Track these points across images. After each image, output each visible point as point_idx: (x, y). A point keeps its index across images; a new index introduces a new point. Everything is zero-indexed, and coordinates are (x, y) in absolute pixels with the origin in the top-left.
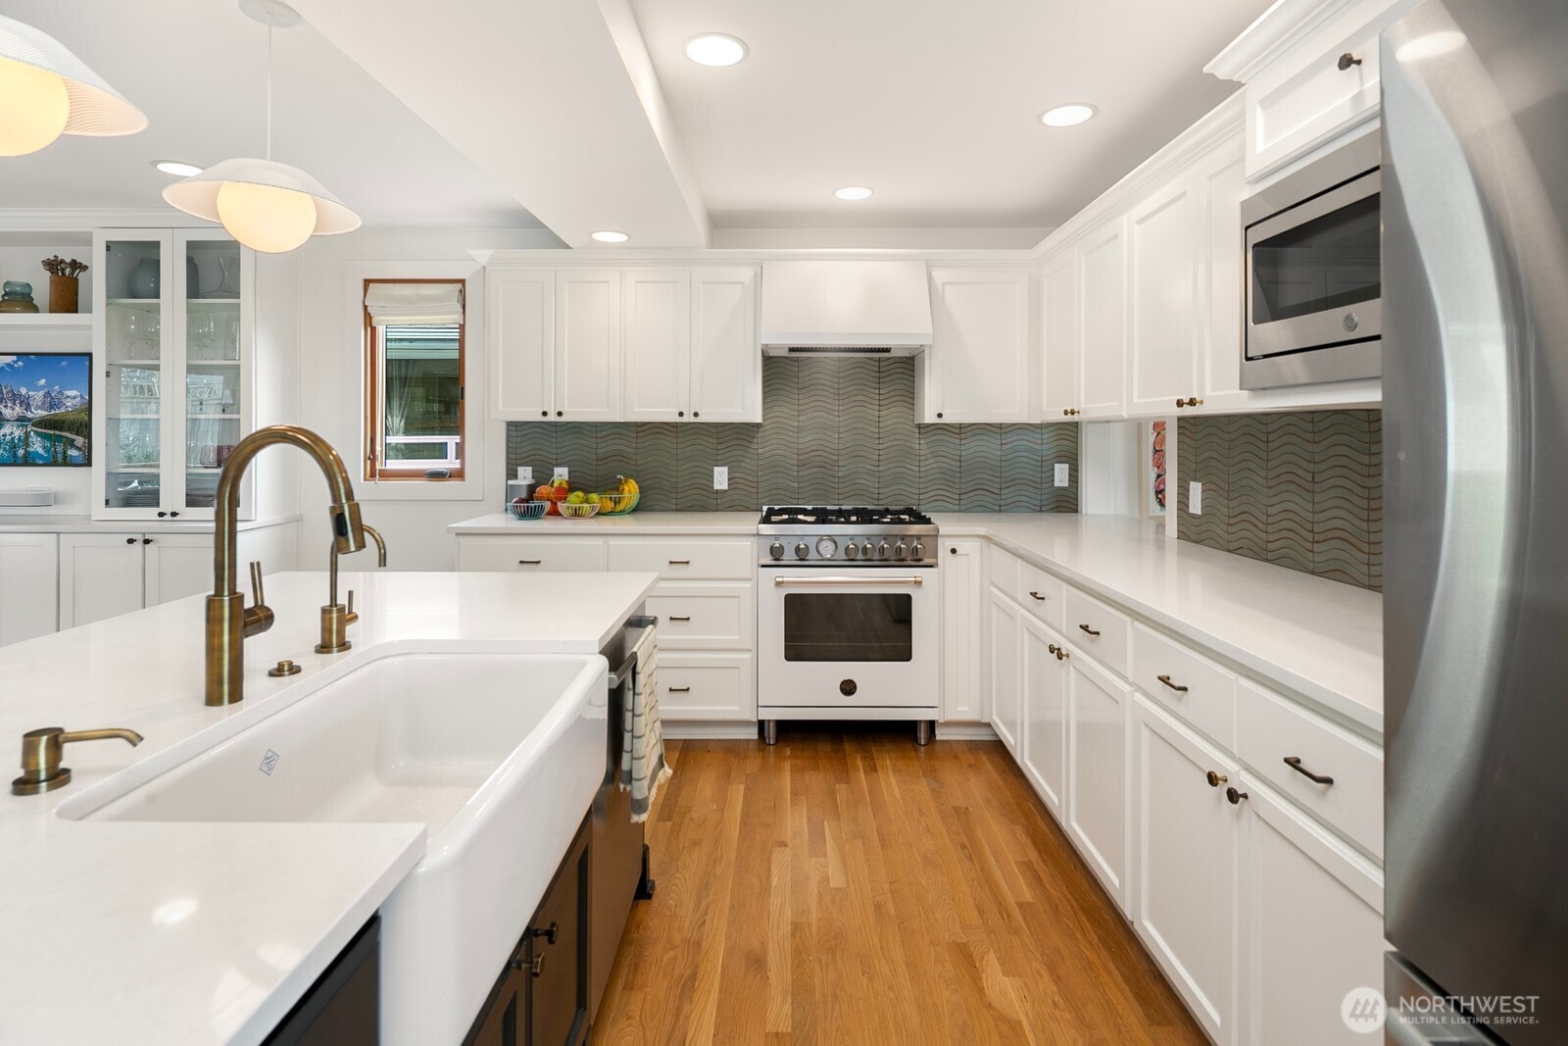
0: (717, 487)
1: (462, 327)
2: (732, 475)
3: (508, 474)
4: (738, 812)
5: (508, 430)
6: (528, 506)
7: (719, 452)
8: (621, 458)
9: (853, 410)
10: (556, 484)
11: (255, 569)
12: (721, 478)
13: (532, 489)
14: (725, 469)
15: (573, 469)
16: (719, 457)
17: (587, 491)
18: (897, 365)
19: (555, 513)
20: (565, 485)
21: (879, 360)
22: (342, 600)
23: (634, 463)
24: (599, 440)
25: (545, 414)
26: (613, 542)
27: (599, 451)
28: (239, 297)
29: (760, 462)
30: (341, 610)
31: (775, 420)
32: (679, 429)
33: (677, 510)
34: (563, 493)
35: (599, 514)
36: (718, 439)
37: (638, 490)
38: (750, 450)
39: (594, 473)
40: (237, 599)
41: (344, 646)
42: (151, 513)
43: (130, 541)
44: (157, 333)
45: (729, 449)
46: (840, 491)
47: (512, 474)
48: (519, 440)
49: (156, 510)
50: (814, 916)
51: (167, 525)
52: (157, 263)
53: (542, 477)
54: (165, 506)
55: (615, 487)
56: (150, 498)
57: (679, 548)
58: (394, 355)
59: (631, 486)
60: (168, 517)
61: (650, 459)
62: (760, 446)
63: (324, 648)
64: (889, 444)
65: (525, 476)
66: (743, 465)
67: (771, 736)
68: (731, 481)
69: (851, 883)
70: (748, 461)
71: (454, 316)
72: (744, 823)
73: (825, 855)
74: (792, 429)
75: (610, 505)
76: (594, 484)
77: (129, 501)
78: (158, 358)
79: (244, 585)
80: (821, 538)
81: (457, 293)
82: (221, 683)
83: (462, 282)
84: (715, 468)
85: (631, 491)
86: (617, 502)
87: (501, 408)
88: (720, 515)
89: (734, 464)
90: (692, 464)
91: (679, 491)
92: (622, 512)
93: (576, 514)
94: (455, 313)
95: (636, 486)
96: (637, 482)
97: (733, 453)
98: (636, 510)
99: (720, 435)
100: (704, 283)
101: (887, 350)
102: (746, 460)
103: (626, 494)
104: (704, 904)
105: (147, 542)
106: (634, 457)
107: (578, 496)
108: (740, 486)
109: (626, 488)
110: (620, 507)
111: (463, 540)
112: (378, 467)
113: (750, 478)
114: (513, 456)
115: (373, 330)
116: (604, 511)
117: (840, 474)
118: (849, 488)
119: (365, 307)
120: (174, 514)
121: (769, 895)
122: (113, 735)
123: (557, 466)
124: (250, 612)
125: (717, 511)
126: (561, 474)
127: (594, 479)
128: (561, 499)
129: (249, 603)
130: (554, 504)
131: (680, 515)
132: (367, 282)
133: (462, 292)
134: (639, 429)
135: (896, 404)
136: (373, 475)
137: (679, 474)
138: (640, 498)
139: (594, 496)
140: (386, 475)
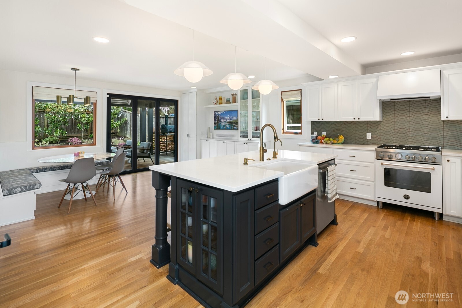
0: (367, 138)
1: (301, 100)
2: (372, 135)
3: (311, 133)
4: (365, 218)
5: (311, 123)
6: (315, 141)
7: (368, 129)
8: (339, 130)
9: (415, 116)
10: (322, 136)
11: (265, 144)
12: (369, 136)
13: (317, 137)
14: (370, 134)
15: (327, 132)
16: (368, 130)
17: (329, 138)
18: (433, 101)
19: (322, 143)
20: (324, 136)
21: (426, 100)
22: (276, 151)
23: (343, 131)
24: (334, 126)
25: (319, 119)
26: (335, 150)
27: (334, 128)
28: (260, 98)
29: (381, 132)
30: (276, 152)
31: (386, 120)
32: (356, 123)
33: (356, 144)
34: (324, 138)
35: (333, 143)
36: (368, 125)
37: (344, 138)
38: (378, 128)
39: (332, 134)
40: (263, 148)
41: (276, 158)
42: (246, 139)
43: (244, 144)
44: (247, 106)
45: (371, 128)
46: (411, 141)
47: (312, 133)
48: (314, 125)
49: (248, 138)
50: (377, 240)
51: (249, 141)
52: (247, 92)
53: (319, 134)
54: (249, 138)
55: (338, 137)
56: (247, 136)
57: (353, 153)
58: (288, 105)
59: (341, 137)
60: (249, 140)
61: (348, 130)
62: (381, 127)
63: (274, 158)
64: (430, 127)
65: (315, 134)
66: (376, 132)
67: (381, 206)
68: (372, 137)
69: (391, 238)
70: (378, 131)
71: (299, 98)
72: (365, 220)
73: (386, 232)
74: (393, 122)
75: (336, 142)
76: (332, 136)
77: (244, 137)
78: (247, 110)
79: (264, 146)
80: (398, 153)
81: (300, 92)
82: (261, 158)
83: (301, 90)
84: (367, 133)
85: (342, 138)
86: (338, 141)
87: (309, 118)
88: (369, 146)
89: (373, 132)
90: (360, 132)
91: (356, 139)
92: (339, 144)
93: (327, 143)
94: (299, 97)
95: (343, 137)
96: (343, 136)
97: (373, 129)
98: (343, 143)
99: (368, 124)
100: (361, 84)
101: (429, 97)
102: (377, 131)
103: (340, 139)
104: (349, 230)
105: (246, 144)
106: (343, 130)
107: (327, 139)
108: (375, 138)
109: (340, 137)
110: (339, 142)
111: (301, 147)
112: (284, 131)
113: (378, 136)
114: (313, 129)
115: (283, 102)
116: (334, 143)
117: (410, 136)
118: (415, 140)
119: (282, 97)
120: (250, 139)
121: (367, 233)
122: (252, 160)
123: (323, 132)
124: (265, 150)
125: (368, 145)
126: (324, 133)
127: (333, 135)
128: (323, 139)
129: (264, 149)
130: (321, 140)
131: (356, 145)
132: (282, 92)
133: (301, 92)
134: (344, 123)
135: (433, 114)
136: (283, 133)
137: (356, 134)
138: (344, 140)
139: (331, 139)
140: (286, 133)
